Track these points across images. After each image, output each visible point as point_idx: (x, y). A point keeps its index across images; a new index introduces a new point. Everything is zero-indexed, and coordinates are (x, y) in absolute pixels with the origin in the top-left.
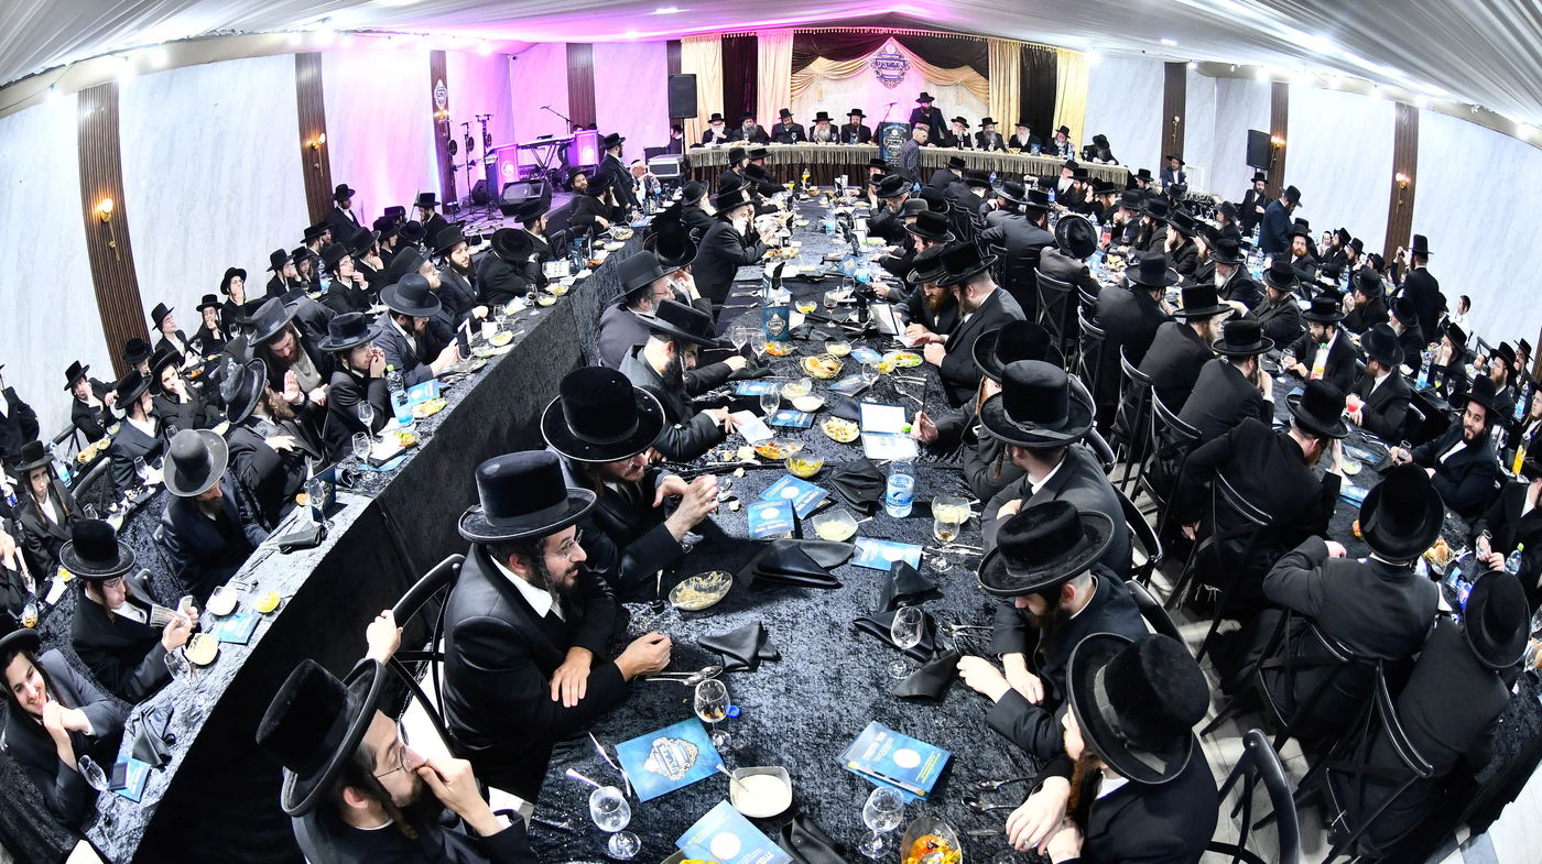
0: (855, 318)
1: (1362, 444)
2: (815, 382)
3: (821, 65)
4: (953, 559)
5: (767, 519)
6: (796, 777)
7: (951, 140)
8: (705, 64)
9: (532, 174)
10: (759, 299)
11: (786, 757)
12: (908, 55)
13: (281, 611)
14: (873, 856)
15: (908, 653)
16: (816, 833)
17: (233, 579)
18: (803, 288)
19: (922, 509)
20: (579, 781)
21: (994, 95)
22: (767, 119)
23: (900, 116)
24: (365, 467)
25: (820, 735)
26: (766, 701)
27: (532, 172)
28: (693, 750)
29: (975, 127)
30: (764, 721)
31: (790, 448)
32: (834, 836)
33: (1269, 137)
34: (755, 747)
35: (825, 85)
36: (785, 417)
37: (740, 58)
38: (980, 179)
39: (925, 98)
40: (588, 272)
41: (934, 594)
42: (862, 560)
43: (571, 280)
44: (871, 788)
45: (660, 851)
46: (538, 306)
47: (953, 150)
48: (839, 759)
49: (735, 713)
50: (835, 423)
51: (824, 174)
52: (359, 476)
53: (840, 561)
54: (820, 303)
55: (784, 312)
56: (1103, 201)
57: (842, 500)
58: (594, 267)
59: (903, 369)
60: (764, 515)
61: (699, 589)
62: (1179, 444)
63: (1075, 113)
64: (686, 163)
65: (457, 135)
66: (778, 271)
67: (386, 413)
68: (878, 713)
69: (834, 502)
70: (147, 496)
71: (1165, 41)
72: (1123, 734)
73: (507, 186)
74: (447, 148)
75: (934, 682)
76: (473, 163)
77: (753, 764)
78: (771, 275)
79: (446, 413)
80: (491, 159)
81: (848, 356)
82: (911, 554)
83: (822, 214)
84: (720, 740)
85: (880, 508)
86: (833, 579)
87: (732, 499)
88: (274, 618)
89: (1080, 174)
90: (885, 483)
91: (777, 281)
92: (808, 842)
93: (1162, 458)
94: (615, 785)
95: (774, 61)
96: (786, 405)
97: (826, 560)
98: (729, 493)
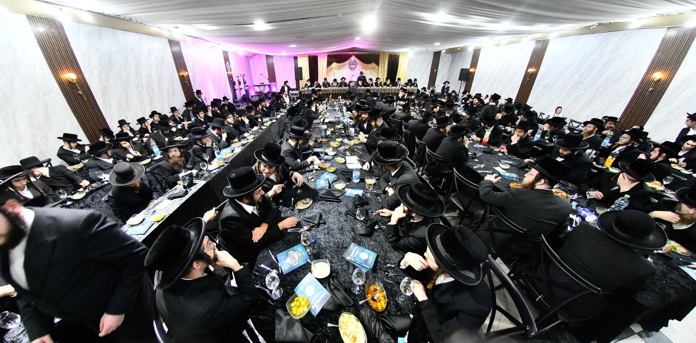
0: (343, 132)
1: (510, 159)
2: (333, 148)
3: (334, 65)
4: (372, 193)
5: (322, 183)
6: (331, 262)
7: (368, 85)
8: (304, 63)
9: (259, 94)
10: (319, 128)
11: (328, 255)
12: (358, 61)
13: (163, 220)
14: (357, 293)
15: (361, 221)
16: (339, 284)
17: (144, 211)
18: (330, 125)
19: (362, 180)
20: (265, 268)
21: (380, 71)
22: (321, 81)
23: (355, 79)
24: (205, 172)
25: (338, 247)
26: (322, 237)
27: (259, 93)
28: (300, 254)
29: (374, 81)
30: (322, 243)
31: (327, 165)
32: (344, 285)
33: (469, 69)
34: (319, 252)
35: (336, 71)
36: (326, 157)
37: (313, 62)
38: (375, 94)
39: (361, 73)
40: (275, 121)
41: (367, 204)
42: (347, 194)
43: (270, 122)
44: (355, 267)
45: (289, 293)
46: (261, 129)
47: (368, 88)
48: (344, 256)
49: (313, 241)
50: (339, 158)
51: (335, 96)
52: (203, 175)
53: (341, 195)
54: (334, 128)
55: (325, 130)
56: (410, 97)
57: (341, 178)
58: (277, 119)
59: (356, 144)
60: (321, 182)
61: (303, 203)
62: (435, 161)
63: (404, 74)
64: (300, 93)
65: (235, 80)
66: (324, 120)
67: (213, 157)
68: (354, 240)
69: (339, 179)
70: (103, 185)
71: (436, 44)
72: (455, 265)
73: (252, 96)
74: (232, 84)
75: (369, 229)
76: (241, 89)
77: (318, 259)
78: (322, 121)
79: (233, 157)
80: (247, 88)
81: (342, 141)
82: (360, 192)
83: (334, 106)
84: (309, 250)
85: (351, 180)
86: (339, 199)
87: (312, 178)
88: (160, 223)
89: (405, 91)
90: (352, 174)
91: (323, 123)
92: (336, 288)
93: (430, 165)
94: (276, 269)
95: (322, 63)
96: (326, 154)
97: (337, 194)
98: (312, 177)
